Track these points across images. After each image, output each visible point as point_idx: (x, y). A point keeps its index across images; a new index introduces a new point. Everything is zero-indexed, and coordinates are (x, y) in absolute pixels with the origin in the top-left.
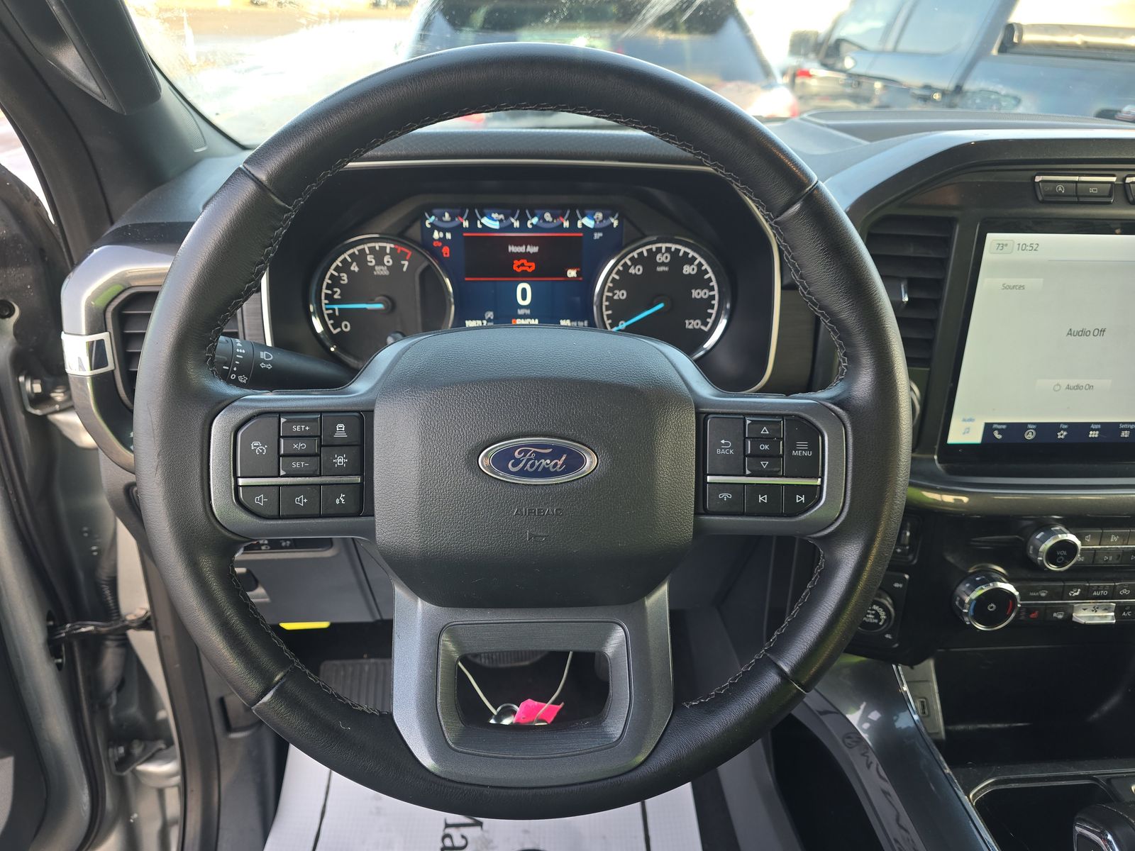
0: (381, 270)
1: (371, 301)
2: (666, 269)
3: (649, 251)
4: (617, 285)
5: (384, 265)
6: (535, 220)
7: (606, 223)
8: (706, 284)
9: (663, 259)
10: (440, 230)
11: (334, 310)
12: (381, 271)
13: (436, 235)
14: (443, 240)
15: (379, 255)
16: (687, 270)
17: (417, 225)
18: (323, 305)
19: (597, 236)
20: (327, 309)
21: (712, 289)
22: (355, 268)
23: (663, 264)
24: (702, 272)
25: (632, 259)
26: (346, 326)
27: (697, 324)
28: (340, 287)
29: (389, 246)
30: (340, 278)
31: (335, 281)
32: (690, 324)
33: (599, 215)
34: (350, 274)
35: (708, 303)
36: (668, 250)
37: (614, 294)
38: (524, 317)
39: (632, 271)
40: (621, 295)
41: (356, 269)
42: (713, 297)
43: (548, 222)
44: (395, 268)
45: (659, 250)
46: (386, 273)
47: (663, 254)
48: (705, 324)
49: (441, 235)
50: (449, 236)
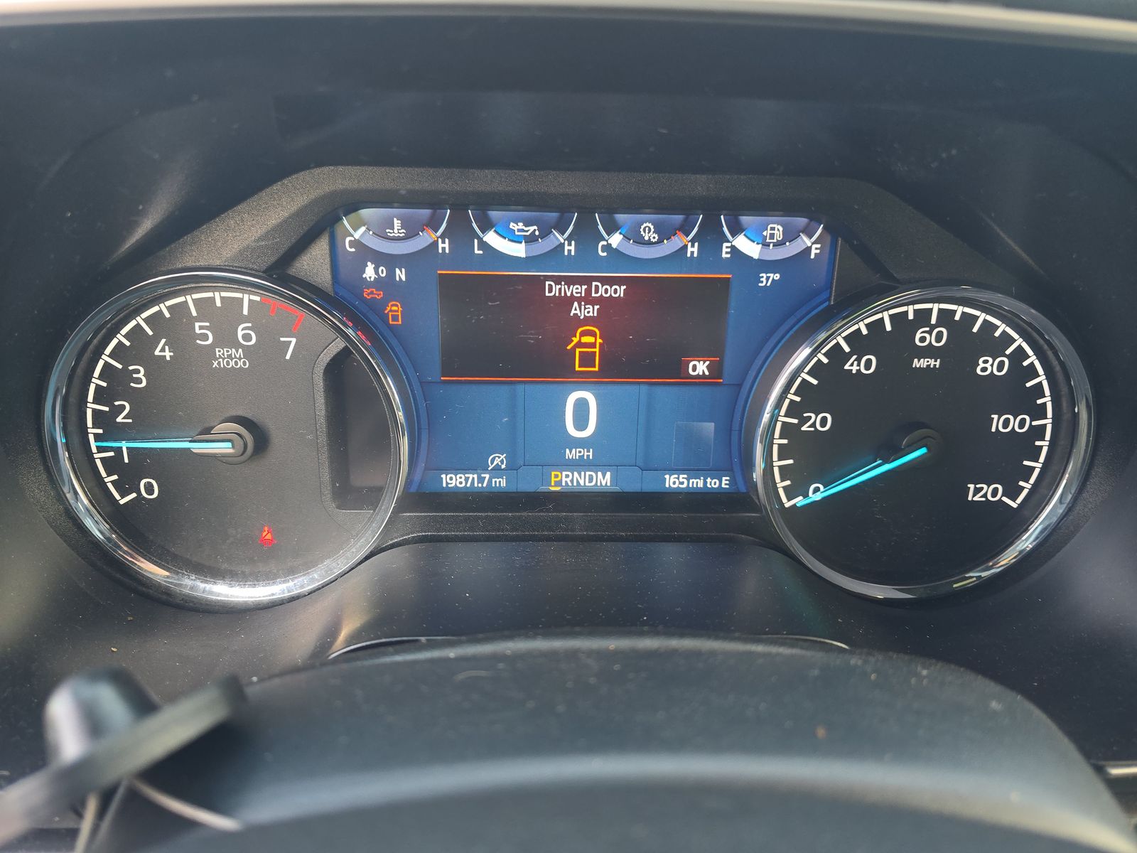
0: (230, 356)
1: (206, 433)
2: (934, 363)
3: (897, 319)
4: (810, 399)
5: (237, 345)
6: (616, 240)
7: (791, 249)
8: (1027, 403)
9: (931, 339)
10: (380, 259)
11: (118, 451)
12: (230, 359)
13: (370, 272)
14: (386, 284)
15: (224, 321)
16: (987, 366)
17: (320, 249)
18: (91, 438)
19: (767, 279)
20: (100, 450)
21: (1040, 412)
22: (163, 351)
23: (929, 352)
24: (1021, 372)
25: (853, 339)
26: (149, 489)
27: (995, 493)
28: (132, 396)
29: (247, 299)
30: (128, 376)
31: (116, 384)
32: (977, 491)
33: (777, 230)
34: (154, 366)
35: (1025, 444)
36: (945, 317)
37: (804, 421)
38: (579, 465)
39: (852, 366)
40: (821, 422)
41: (168, 354)
42: (1039, 432)
43: (649, 243)
44: (266, 352)
45: (923, 316)
46: (243, 364)
47: (933, 327)
48: (1013, 492)
49: (383, 271)
50: (401, 274)
